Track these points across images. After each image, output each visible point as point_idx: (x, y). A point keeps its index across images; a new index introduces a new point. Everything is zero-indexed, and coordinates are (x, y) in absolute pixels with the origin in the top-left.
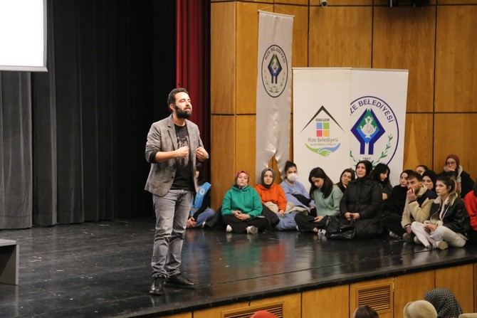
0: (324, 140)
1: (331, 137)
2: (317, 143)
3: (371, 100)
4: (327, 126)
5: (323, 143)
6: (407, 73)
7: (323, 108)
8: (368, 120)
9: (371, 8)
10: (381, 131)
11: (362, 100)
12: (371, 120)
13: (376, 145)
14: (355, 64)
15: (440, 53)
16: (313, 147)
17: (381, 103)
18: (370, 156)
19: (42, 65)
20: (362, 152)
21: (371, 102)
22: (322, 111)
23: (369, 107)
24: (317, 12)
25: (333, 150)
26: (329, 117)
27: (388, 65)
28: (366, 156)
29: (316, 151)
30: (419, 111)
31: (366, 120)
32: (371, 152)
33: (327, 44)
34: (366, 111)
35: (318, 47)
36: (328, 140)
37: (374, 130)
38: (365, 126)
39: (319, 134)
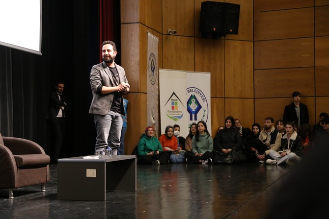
0: (175, 112)
1: (179, 110)
2: (172, 113)
3: (194, 89)
4: (176, 104)
5: (175, 113)
6: (210, 74)
7: (174, 93)
8: (193, 101)
9: (193, 38)
10: (200, 107)
11: (189, 89)
12: (195, 101)
13: (198, 115)
14: (186, 69)
15: (226, 65)
16: (170, 116)
17: (199, 91)
18: (195, 121)
19: (39, 51)
20: (191, 119)
21: (194, 91)
22: (174, 95)
23: (193, 93)
24: (166, 38)
25: (180, 117)
26: (177, 99)
27: (202, 70)
28: (194, 121)
29: (171, 118)
30: (218, 96)
31: (192, 101)
32: (196, 119)
33: (172, 57)
34: (191, 96)
35: (167, 58)
36: (177, 112)
37: (196, 106)
38: (192, 104)
39: (173, 108)
